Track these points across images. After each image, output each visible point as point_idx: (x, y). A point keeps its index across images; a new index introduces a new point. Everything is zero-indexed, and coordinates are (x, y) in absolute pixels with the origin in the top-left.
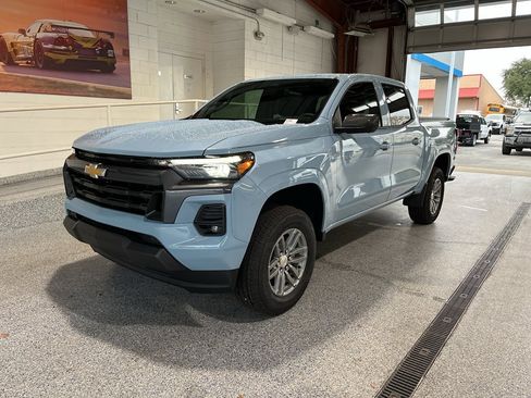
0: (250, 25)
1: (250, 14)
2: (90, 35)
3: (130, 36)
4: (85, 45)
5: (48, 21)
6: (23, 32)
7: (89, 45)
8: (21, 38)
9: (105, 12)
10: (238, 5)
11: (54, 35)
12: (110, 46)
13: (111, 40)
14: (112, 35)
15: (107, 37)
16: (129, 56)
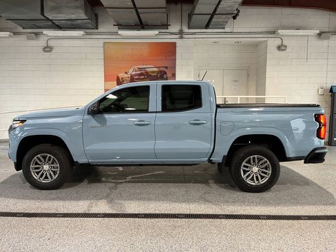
0: (273, 43)
1: (273, 35)
2: (156, 69)
3: (177, 67)
4: (153, 74)
5: (136, 67)
6: (126, 73)
7: (155, 74)
8: (126, 76)
9: (164, 58)
10: (261, 33)
11: (139, 72)
12: (165, 73)
13: (166, 70)
14: (166, 68)
15: (164, 69)
16: (175, 76)
